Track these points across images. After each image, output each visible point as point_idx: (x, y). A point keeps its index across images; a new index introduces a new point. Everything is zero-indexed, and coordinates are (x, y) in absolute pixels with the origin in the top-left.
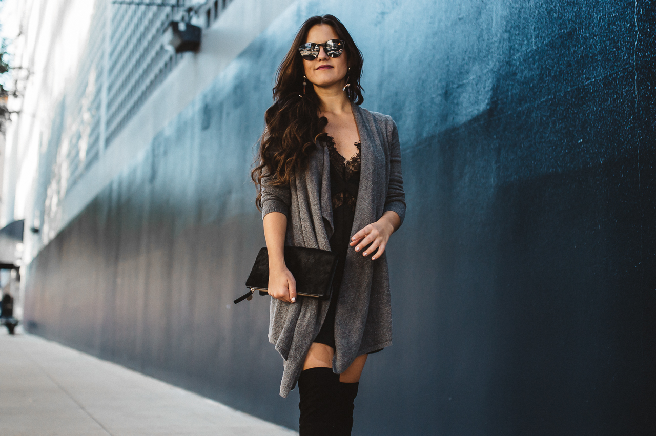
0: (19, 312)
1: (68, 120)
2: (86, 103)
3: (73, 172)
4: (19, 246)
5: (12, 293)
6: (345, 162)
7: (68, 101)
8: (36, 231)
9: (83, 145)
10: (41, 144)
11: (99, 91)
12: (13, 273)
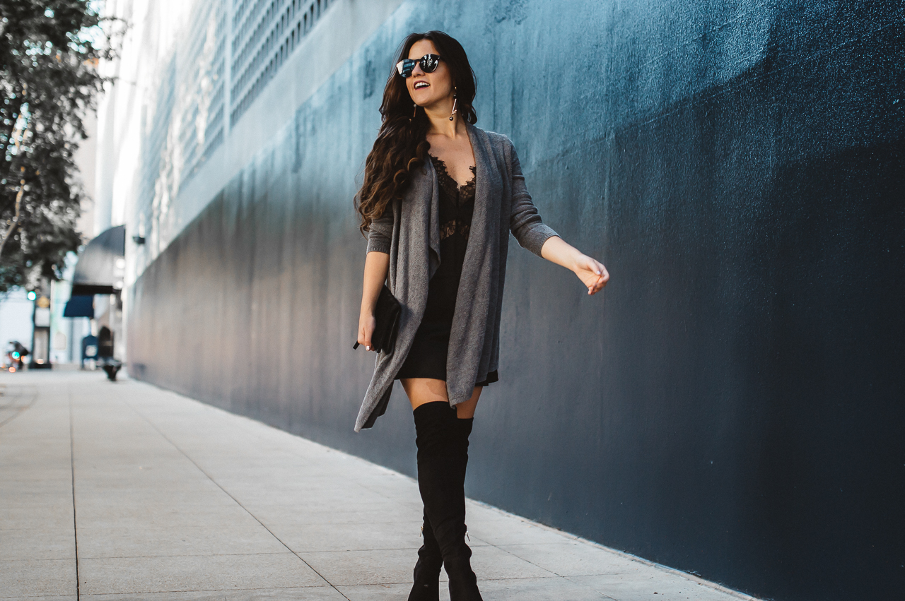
0: (120, 351)
1: (181, 89)
2: (204, 64)
3: (188, 160)
4: (120, 263)
5: (112, 326)
6: (459, 187)
7: (180, 62)
8: (141, 241)
9: (202, 123)
10: (144, 123)
11: (221, 48)
12: (112, 298)
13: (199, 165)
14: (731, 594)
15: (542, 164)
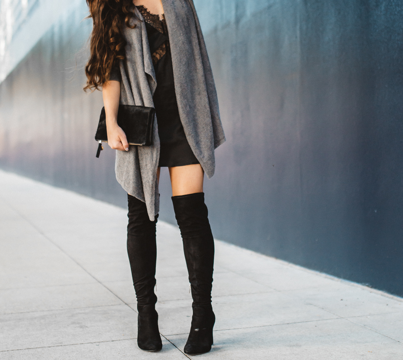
6: (161, 20)
13: (24, 22)
14: (392, 298)
15: (254, 15)
